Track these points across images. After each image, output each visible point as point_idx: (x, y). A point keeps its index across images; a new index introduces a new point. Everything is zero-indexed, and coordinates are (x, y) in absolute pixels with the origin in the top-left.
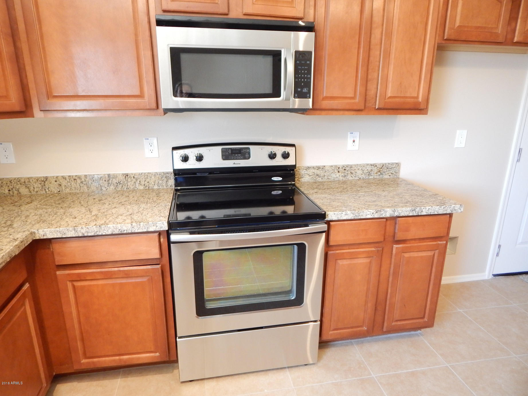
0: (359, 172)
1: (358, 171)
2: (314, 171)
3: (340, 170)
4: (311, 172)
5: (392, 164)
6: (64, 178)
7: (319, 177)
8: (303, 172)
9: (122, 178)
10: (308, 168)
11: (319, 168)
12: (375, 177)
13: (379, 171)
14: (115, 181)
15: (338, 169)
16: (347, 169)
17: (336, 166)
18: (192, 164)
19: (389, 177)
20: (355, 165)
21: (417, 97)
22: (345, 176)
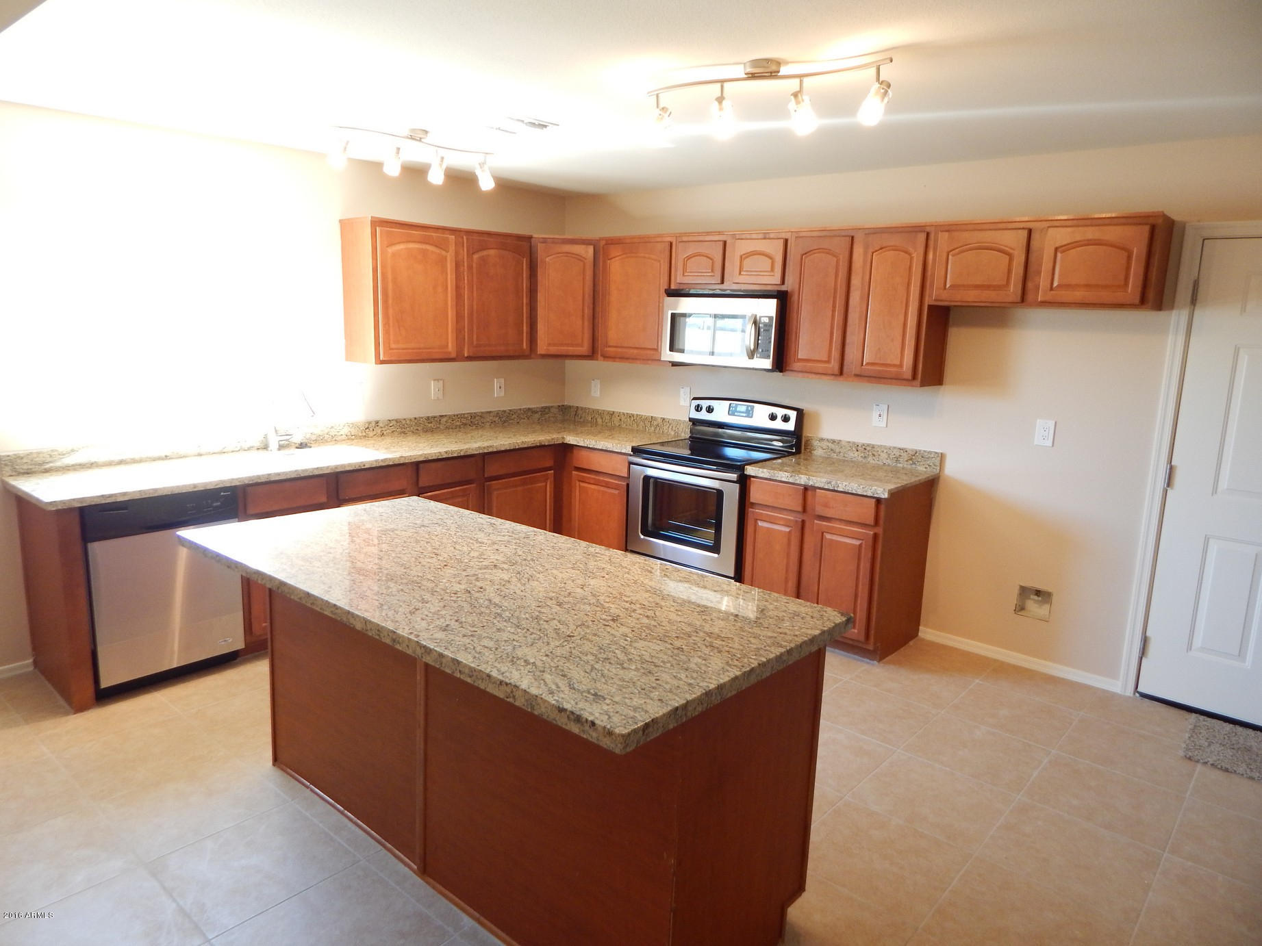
0: (884, 456)
1: (882, 454)
2: (828, 444)
3: (859, 448)
4: (824, 444)
5: (930, 452)
6: (624, 414)
7: (834, 453)
8: (816, 443)
9: (660, 421)
10: (822, 440)
11: (834, 442)
12: (905, 466)
13: (911, 459)
14: (655, 423)
15: (857, 447)
16: (868, 448)
17: (854, 443)
18: (703, 415)
19: (924, 469)
20: (879, 446)
21: (901, 366)
22: (865, 457)
